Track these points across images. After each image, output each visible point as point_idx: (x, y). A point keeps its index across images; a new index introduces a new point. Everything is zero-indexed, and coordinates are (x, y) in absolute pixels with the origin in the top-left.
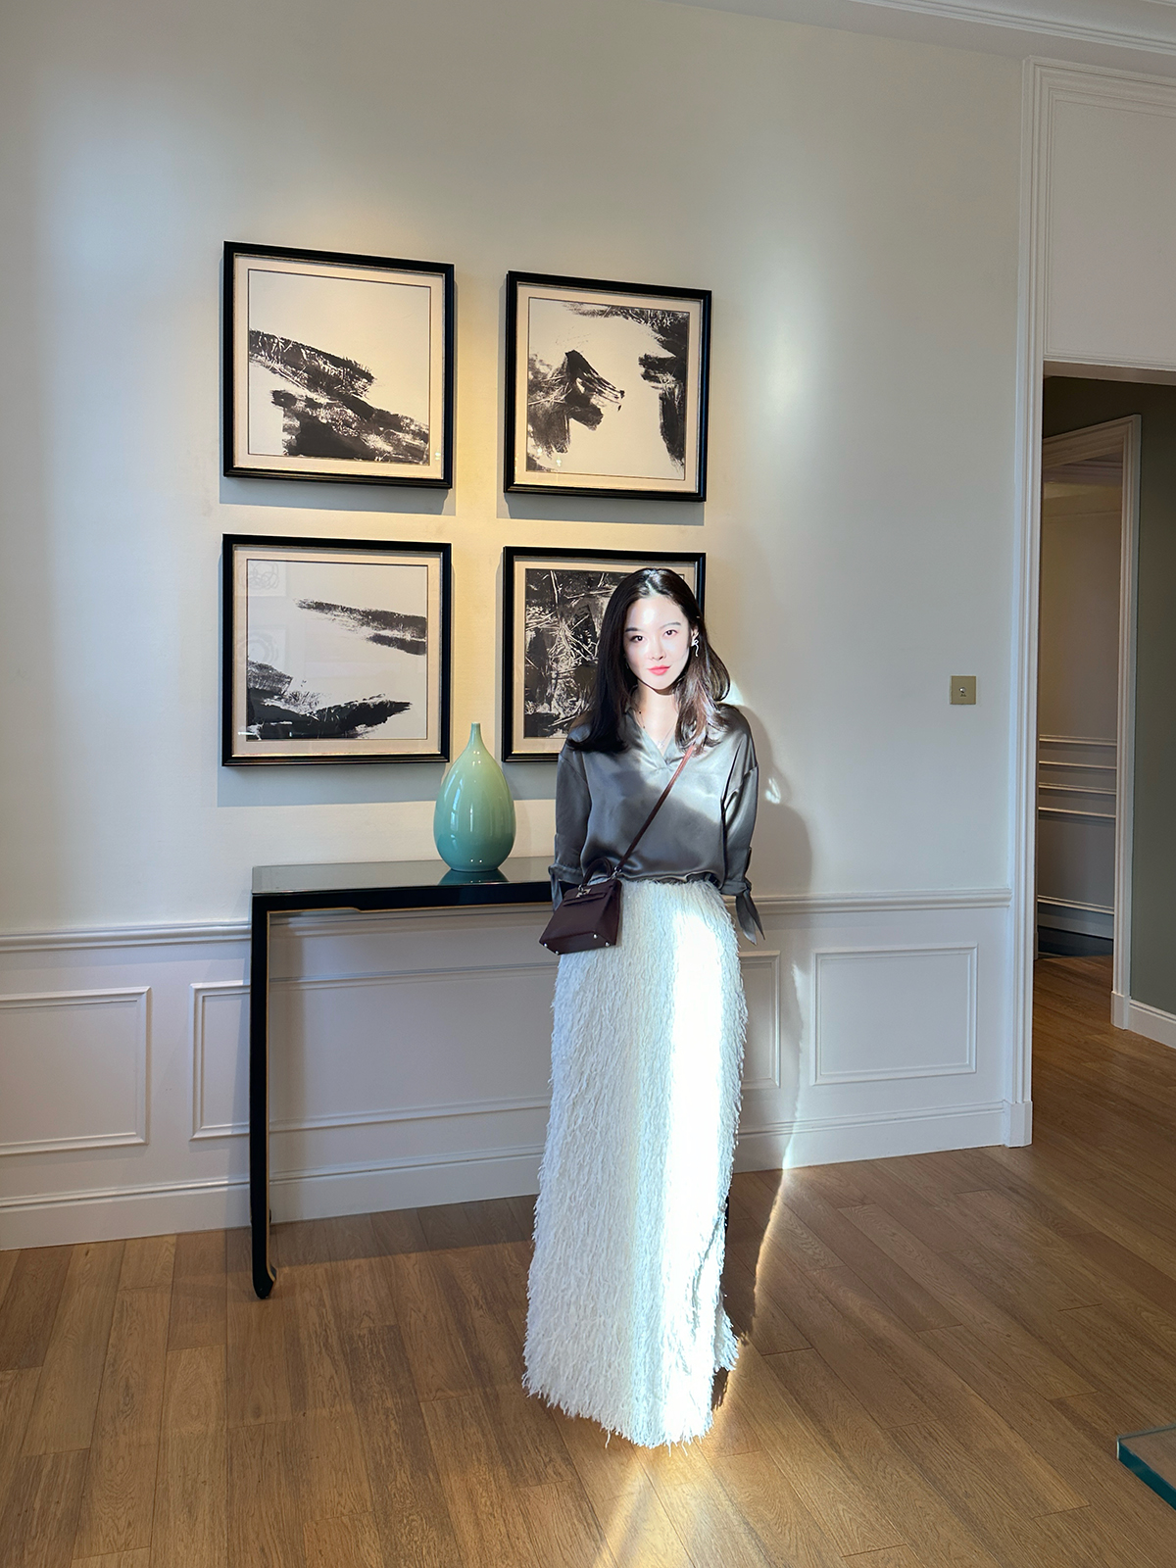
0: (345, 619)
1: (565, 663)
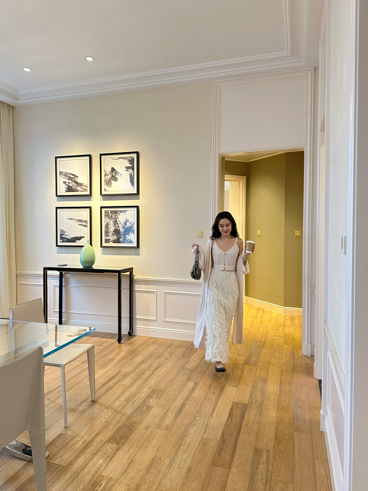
0: (75, 221)
1: (112, 229)
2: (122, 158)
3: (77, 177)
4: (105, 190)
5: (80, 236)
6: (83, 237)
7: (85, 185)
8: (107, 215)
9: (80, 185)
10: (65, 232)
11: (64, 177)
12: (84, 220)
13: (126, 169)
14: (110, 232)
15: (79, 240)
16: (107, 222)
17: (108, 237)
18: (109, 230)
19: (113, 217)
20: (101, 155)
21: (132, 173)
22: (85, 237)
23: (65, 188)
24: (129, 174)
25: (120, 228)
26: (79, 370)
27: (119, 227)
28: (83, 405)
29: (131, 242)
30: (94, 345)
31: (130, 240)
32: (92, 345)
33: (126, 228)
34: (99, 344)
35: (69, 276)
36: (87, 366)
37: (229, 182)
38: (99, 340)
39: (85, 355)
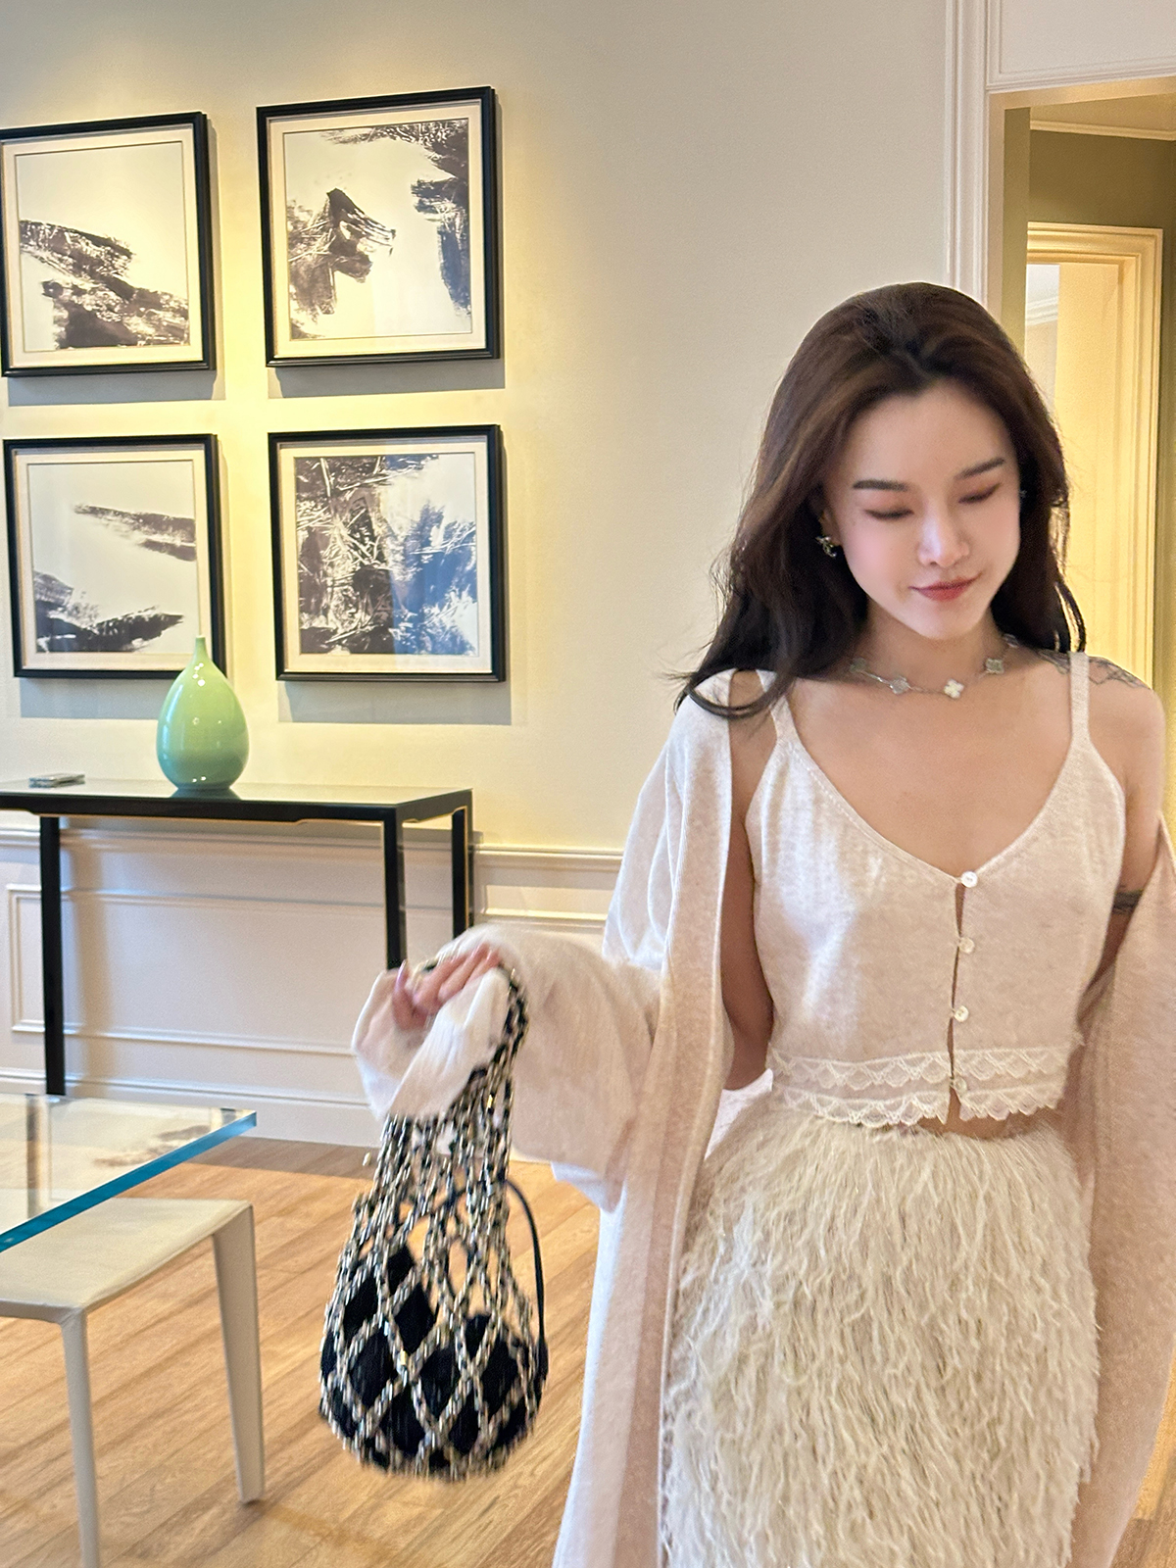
0: (117, 524)
1: (341, 567)
2: (391, 131)
3: (128, 254)
4: (296, 333)
5: (156, 616)
6: (173, 620)
7: (172, 304)
8: (310, 486)
9: (144, 301)
10: (64, 590)
11: (45, 254)
12: (172, 515)
13: (416, 200)
14: (333, 586)
15: (145, 639)
16: (309, 529)
17: (322, 617)
18: (325, 575)
19: (348, 496)
20: (264, 115)
21: (458, 221)
22: (180, 617)
23: (57, 321)
24: (439, 233)
25: (391, 563)
26: (168, 1344)
27: (381, 558)
28: (199, 1525)
29: (458, 646)
30: (251, 1209)
31: (454, 637)
33: (426, 559)
35: (95, 842)
37: (1055, 268)
39: (200, 1262)
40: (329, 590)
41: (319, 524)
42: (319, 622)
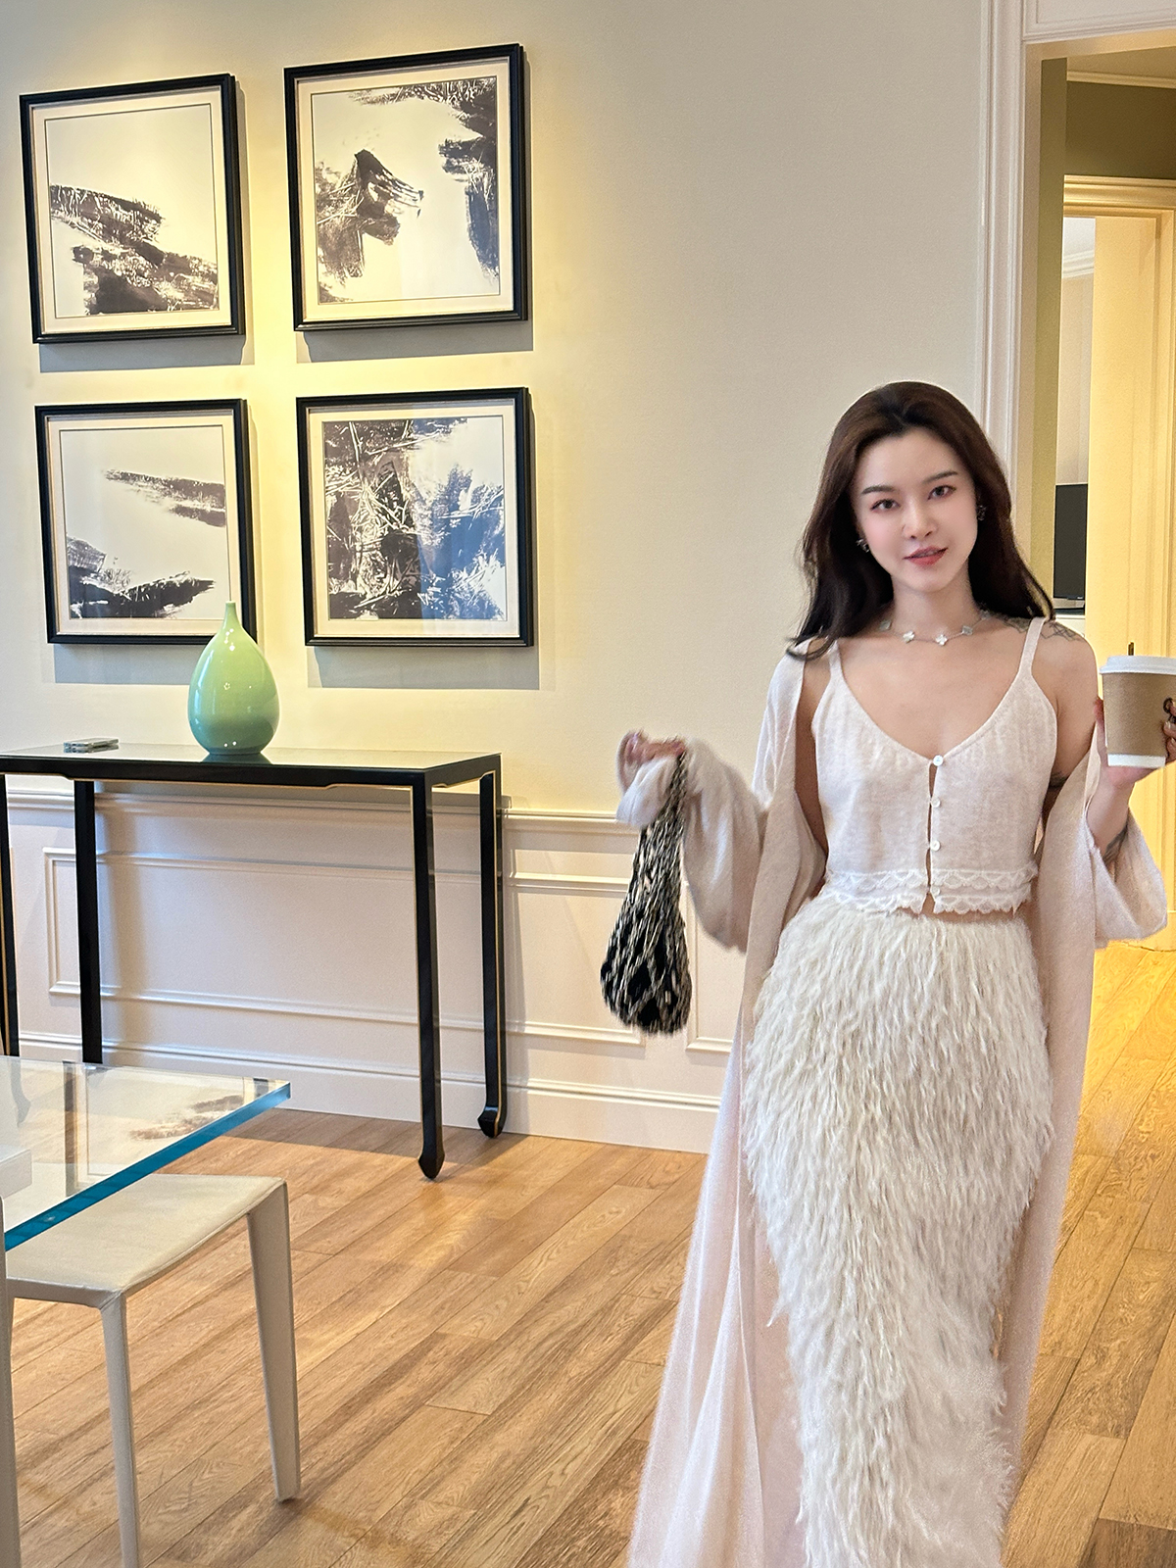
0: (148, 489)
1: (369, 533)
2: (419, 90)
3: (158, 219)
4: (324, 297)
5: (186, 582)
6: (204, 586)
7: (201, 268)
8: (338, 451)
9: (172, 265)
10: (96, 556)
11: (76, 220)
12: (202, 481)
13: (444, 160)
14: (361, 551)
15: (177, 605)
16: (337, 494)
17: (351, 582)
18: (354, 539)
19: (376, 460)
20: (292, 75)
21: (486, 180)
22: (210, 583)
23: (88, 287)
24: (467, 193)
25: (419, 528)
27: (409, 522)
28: (235, 1524)
29: (486, 611)
30: (285, 1185)
31: (481, 602)
32: (276, 1182)
33: (454, 524)
34: (315, 1181)
35: (128, 806)
36: (253, 1305)
37: (1091, 221)
38: (312, 1162)
39: (235, 1241)
40: (358, 555)
41: (347, 489)
42: (348, 588)
